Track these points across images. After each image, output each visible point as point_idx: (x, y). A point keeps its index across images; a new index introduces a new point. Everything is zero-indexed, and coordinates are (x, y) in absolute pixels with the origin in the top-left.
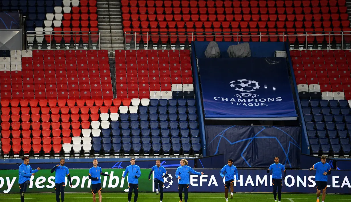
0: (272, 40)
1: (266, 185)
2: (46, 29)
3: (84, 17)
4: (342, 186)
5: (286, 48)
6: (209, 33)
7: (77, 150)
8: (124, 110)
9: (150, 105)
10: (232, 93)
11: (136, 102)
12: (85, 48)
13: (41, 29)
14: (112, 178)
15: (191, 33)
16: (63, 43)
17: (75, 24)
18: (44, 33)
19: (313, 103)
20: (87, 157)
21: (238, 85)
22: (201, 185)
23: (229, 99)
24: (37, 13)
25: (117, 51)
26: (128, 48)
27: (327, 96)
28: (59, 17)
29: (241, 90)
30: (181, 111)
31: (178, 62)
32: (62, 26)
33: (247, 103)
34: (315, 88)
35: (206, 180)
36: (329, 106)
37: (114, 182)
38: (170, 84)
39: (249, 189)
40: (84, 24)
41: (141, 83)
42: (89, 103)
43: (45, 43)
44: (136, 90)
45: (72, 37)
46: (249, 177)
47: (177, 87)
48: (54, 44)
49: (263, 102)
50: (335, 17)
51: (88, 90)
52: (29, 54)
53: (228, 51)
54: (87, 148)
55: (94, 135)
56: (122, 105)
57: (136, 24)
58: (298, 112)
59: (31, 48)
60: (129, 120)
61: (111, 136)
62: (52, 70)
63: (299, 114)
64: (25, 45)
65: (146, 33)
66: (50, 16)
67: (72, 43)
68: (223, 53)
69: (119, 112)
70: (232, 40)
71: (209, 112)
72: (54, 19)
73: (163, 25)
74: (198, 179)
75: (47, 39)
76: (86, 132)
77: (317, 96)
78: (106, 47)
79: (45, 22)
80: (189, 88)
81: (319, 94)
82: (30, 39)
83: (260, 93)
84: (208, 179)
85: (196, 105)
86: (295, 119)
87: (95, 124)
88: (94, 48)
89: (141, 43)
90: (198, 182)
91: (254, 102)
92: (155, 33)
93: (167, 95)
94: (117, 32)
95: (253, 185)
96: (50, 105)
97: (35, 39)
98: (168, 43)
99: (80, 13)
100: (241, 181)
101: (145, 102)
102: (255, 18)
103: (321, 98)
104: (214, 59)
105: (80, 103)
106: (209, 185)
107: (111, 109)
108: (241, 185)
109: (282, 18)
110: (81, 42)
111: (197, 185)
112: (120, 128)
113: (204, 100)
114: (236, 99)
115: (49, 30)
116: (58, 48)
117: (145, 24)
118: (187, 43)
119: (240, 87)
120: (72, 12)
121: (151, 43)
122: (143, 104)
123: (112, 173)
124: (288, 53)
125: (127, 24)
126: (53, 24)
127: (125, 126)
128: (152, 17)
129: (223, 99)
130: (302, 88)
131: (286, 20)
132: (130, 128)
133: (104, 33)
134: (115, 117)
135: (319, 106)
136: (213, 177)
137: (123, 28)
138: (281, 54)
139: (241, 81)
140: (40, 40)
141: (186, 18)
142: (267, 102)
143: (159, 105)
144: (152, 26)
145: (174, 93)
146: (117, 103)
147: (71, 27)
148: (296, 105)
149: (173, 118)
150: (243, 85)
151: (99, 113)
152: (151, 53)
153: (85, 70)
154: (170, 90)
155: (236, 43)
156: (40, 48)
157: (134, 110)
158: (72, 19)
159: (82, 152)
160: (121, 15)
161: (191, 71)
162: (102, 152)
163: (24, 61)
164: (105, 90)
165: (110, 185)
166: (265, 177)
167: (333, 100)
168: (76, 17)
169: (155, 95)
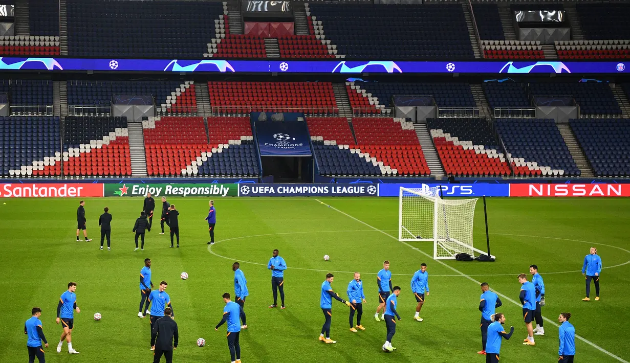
0: (295, 111)
1: (301, 192)
2: (167, 105)
3: (188, 98)
4: (342, 192)
5: (303, 116)
6: (259, 107)
7: (190, 173)
8: (214, 151)
9: (229, 148)
10: (275, 141)
11: (221, 146)
12: (189, 116)
13: (165, 105)
14: (215, 188)
15: (249, 107)
16: (177, 113)
17: (183, 102)
18: (166, 107)
19: (320, 147)
20: (195, 177)
21: (278, 137)
22: (265, 192)
23: (274, 145)
24: (161, 96)
25: (208, 118)
26: (214, 116)
27: (327, 143)
28: (174, 98)
29: (280, 139)
30: (247, 151)
31: (243, 124)
32: (176, 103)
33: (283, 147)
34: (320, 138)
35: (268, 190)
36: (328, 148)
37: (216, 191)
38: (239, 136)
39: (292, 195)
40: (188, 102)
41: (223, 136)
42: (194, 147)
43: (167, 112)
44: (220, 139)
45: (182, 110)
46: (292, 188)
47: (243, 138)
48: (172, 113)
49: (292, 147)
50: (328, 99)
51: (193, 139)
52: (158, 119)
53: (271, 117)
54: (195, 172)
55: (198, 165)
56: (213, 148)
57: (218, 102)
58: (312, 152)
59: (159, 115)
60: (218, 156)
61: (208, 165)
62: (172, 128)
63: (313, 153)
64: (155, 114)
65: (224, 107)
66: (169, 98)
67: (182, 112)
68: (269, 119)
69: (211, 152)
70: (273, 112)
71: (263, 152)
72: (171, 99)
73: (233, 102)
74: (264, 189)
75: (168, 110)
76: (194, 163)
77: (321, 143)
78: (202, 115)
79: (167, 101)
80: (250, 138)
81: (323, 141)
82: (159, 110)
83: (290, 141)
84: (269, 189)
85: (255, 148)
86: (311, 155)
87: (199, 159)
88: (195, 116)
89: (221, 113)
90: (264, 191)
91: (287, 146)
92: (229, 107)
93: (238, 142)
94: (207, 106)
95: (294, 192)
96: (167, 148)
97: (161, 111)
98: (236, 113)
99: (186, 96)
100: (287, 190)
101: (226, 146)
102: (285, 99)
103: (323, 144)
104: (263, 122)
105: (189, 147)
106: (270, 192)
107: (207, 150)
108: (288, 192)
109: (299, 99)
110: (187, 113)
111: (263, 192)
112: (213, 161)
113: (260, 145)
114: (277, 144)
115: (169, 105)
116: (174, 116)
117: (223, 102)
118: (247, 113)
119: (279, 138)
120: (181, 95)
121: (227, 113)
122: (225, 148)
123: (215, 186)
124: (304, 118)
125: (212, 102)
126: (171, 102)
127: (215, 160)
128: (226, 98)
129: (270, 145)
130: (313, 138)
131: (302, 100)
132: (218, 161)
133: (200, 107)
134: (210, 155)
135: (323, 149)
136: (272, 188)
137: (211, 104)
138: (300, 119)
139: (279, 134)
140: (164, 111)
141: (246, 98)
142: (294, 146)
143: (234, 148)
144: (227, 103)
145: (242, 141)
146: (210, 147)
147: (181, 103)
148: (311, 147)
149: (242, 155)
150: (281, 137)
151: (201, 152)
152: (227, 119)
153: (191, 128)
154: (240, 139)
155: (275, 113)
156: (164, 116)
157: (220, 151)
158: (181, 100)
159: (192, 174)
160: (209, 97)
161: (250, 129)
162: (204, 175)
163: (156, 123)
164: (203, 139)
165: (214, 193)
166: (301, 188)
167: (330, 145)
168: (183, 98)
169: (231, 142)
